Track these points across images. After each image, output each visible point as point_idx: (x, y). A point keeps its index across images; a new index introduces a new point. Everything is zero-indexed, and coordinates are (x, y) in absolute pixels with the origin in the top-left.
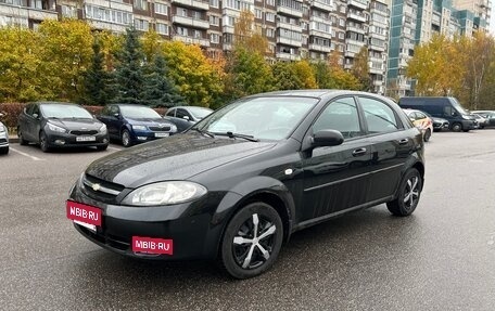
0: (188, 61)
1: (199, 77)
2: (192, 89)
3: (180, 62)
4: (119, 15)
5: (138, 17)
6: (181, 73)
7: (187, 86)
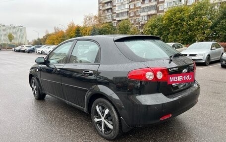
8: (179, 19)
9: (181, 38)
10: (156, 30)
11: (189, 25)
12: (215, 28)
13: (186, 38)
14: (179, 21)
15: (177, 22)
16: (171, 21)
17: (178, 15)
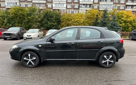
0: (125, 16)
1: (129, 21)
2: (125, 25)
3: (123, 17)
4: (109, 5)
5: (115, 5)
6: (122, 20)
7: (124, 24)
8: (21, 15)
9: (24, 26)
10: (6, 19)
11: (28, 19)
12: (42, 22)
13: (27, 26)
14: (22, 16)
15: (20, 16)
16: (16, 15)
17: (21, 12)
